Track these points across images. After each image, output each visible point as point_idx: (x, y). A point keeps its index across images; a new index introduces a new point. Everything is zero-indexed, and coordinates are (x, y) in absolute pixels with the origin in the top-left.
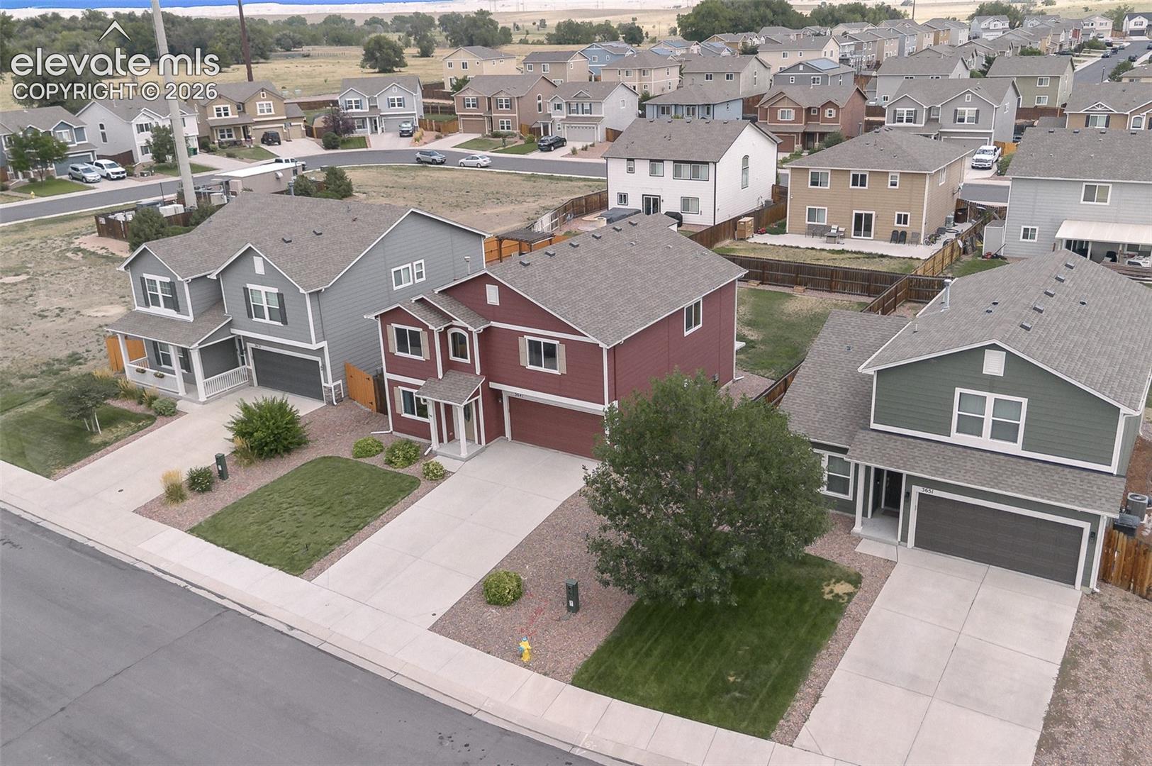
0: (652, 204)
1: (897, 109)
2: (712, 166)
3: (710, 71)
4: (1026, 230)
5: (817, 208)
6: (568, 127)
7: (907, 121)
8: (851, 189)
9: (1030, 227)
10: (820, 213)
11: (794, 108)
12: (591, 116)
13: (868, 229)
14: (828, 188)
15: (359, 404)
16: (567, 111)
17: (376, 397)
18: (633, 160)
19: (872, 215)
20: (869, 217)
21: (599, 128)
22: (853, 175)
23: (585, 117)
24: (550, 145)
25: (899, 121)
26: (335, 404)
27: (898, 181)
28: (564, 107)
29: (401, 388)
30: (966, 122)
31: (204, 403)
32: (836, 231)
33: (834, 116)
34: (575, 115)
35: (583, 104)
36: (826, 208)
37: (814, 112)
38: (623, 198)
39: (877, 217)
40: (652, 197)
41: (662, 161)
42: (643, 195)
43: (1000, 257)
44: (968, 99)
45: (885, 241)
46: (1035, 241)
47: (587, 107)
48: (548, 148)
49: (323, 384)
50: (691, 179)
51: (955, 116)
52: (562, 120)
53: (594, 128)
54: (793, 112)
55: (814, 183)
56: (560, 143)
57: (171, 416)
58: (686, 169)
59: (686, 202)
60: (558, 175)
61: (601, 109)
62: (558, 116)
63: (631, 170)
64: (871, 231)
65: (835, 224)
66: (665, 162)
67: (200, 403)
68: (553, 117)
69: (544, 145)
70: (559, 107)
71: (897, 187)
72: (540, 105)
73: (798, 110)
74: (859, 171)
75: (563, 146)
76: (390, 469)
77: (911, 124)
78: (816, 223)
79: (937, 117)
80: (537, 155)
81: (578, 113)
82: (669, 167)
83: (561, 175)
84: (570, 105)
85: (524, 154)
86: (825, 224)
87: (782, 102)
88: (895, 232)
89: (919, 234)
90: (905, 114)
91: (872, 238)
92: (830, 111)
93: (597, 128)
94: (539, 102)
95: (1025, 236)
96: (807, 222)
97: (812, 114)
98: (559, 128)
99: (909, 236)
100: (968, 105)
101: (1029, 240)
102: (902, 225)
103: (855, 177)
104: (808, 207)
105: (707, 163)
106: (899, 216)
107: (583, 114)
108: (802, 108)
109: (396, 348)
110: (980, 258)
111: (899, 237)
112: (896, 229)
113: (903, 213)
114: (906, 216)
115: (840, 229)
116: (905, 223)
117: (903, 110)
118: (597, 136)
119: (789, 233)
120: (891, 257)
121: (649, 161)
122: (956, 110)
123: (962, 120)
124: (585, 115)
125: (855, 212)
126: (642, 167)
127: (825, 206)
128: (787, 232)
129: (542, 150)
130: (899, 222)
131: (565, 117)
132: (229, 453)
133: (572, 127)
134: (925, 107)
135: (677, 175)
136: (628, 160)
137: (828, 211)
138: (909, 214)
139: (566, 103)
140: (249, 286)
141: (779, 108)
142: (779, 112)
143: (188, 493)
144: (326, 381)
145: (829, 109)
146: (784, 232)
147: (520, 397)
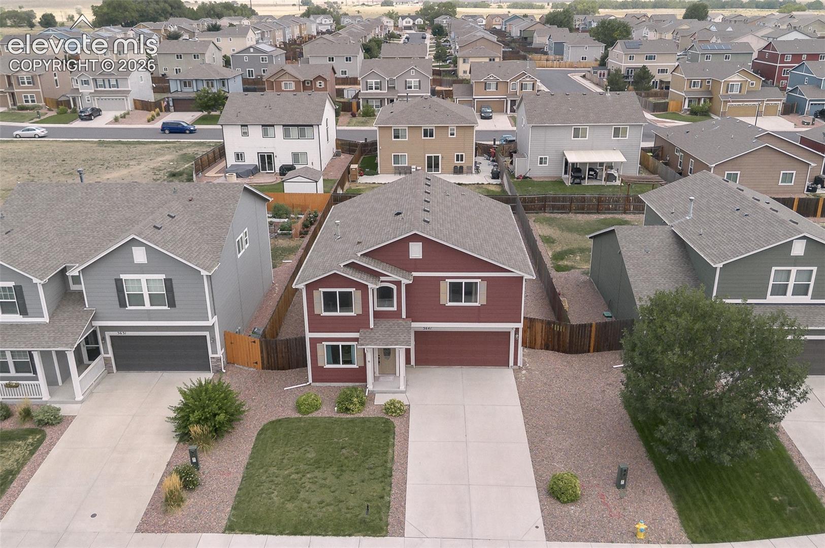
0: (266, 160)
1: (368, 81)
2: (315, 128)
3: (179, 52)
4: (541, 159)
5: (400, 154)
6: (98, 99)
7: (376, 89)
8: (423, 139)
9: (543, 157)
10: (402, 158)
11: (293, 81)
12: (118, 89)
13: (437, 166)
14: (407, 139)
15: (241, 367)
16: (94, 86)
17: (262, 357)
18: (247, 126)
19: (439, 156)
20: (437, 158)
21: (129, 100)
22: (424, 129)
23: (111, 91)
24: (90, 115)
25: (370, 89)
26: (224, 371)
27: (455, 132)
28: (91, 82)
29: (325, 343)
30: (413, 89)
31: (82, 402)
32: (415, 169)
33: (323, 86)
34: (103, 89)
35: (109, 80)
36: (406, 154)
37: (308, 83)
38: (239, 156)
39: (442, 157)
40: (266, 154)
41: (273, 126)
42: (258, 153)
43: (527, 177)
44: (413, 73)
45: (449, 174)
46: (547, 165)
47: (113, 82)
48: (89, 118)
49: (211, 355)
50: (299, 139)
51: (406, 85)
52: (91, 93)
53: (123, 99)
54: (293, 84)
55: (396, 137)
56: (96, 112)
57: (59, 423)
58: (294, 131)
59: (296, 156)
60: (127, 140)
61: (128, 83)
62: (86, 90)
63: (245, 134)
64: (439, 168)
65: (414, 165)
66: (275, 126)
67: (77, 402)
68: (80, 91)
69: (85, 115)
70: (86, 82)
71: (455, 136)
72: (56, 80)
73: (297, 82)
74: (428, 126)
75: (100, 115)
76: (348, 416)
77: (378, 91)
78: (400, 165)
79: (394, 86)
80: (78, 124)
81: (105, 88)
82: (279, 131)
83: (129, 140)
84: (96, 80)
85: (67, 124)
86: (407, 165)
87: (284, 76)
88: (455, 167)
89: (472, 167)
90: (374, 84)
91: (440, 172)
92: (320, 83)
93: (127, 100)
94: (55, 78)
95: (541, 163)
96: (393, 165)
97: (306, 85)
98: (88, 101)
99: (465, 168)
100: (413, 77)
101: (543, 165)
102: (460, 162)
103: (425, 131)
104: (393, 154)
105: (312, 126)
106: (458, 156)
107: (110, 88)
108: (300, 81)
109: (323, 309)
110: (515, 180)
111: (458, 170)
112: (456, 165)
113: (460, 154)
114: (462, 156)
115: (418, 168)
116: (462, 160)
117: (372, 81)
118: (128, 106)
119: (381, 174)
120: (465, 185)
121: (261, 126)
122: (406, 81)
123: (410, 87)
124: (112, 89)
125: (427, 155)
126: (256, 132)
127: (406, 153)
128: (379, 173)
129: (82, 119)
130: (457, 160)
131: (93, 91)
132: (177, 443)
133: (102, 99)
134: (387, 79)
135: (287, 135)
136: (242, 126)
137: (408, 156)
138: (464, 154)
139: (92, 79)
140: (123, 277)
141: (282, 81)
142: (283, 84)
143: (184, 494)
144: (214, 352)
145: (319, 81)
146: (377, 174)
147: (428, 330)
